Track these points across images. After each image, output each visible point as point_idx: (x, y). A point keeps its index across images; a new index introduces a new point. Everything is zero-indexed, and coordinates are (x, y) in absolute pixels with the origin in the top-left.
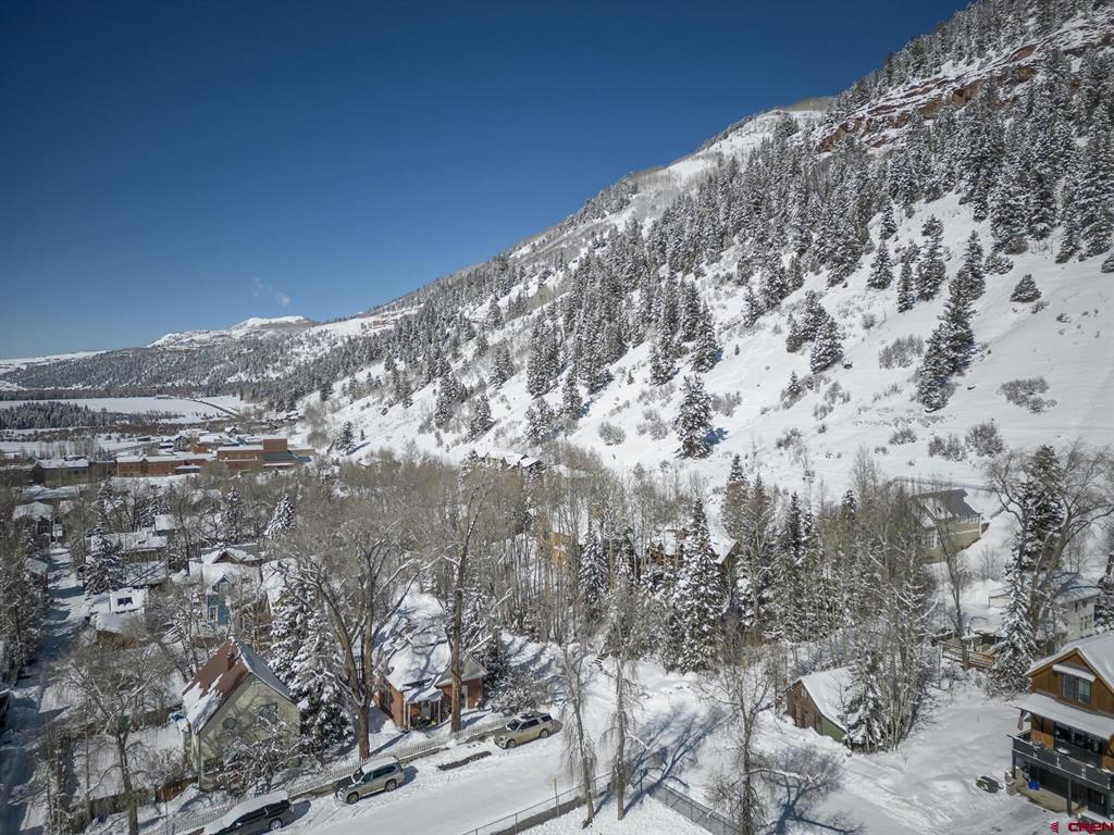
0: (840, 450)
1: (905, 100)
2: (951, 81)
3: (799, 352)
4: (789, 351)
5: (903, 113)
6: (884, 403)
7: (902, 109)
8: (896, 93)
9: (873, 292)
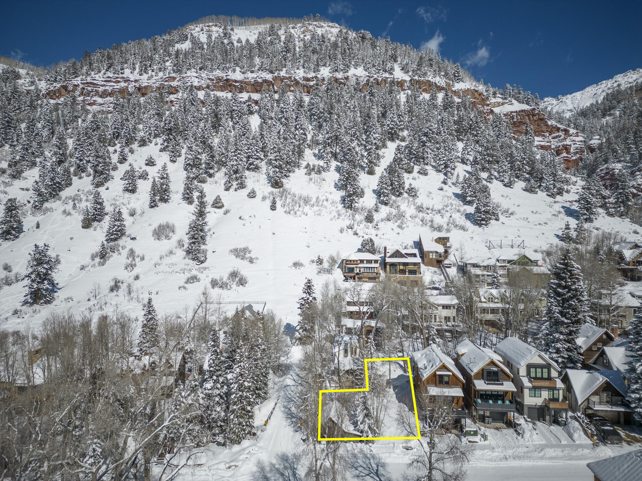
0: (157, 290)
1: (105, 83)
2: (132, 81)
3: (92, 229)
4: (83, 227)
5: (105, 90)
6: (168, 260)
7: (104, 88)
8: (99, 78)
9: (127, 195)
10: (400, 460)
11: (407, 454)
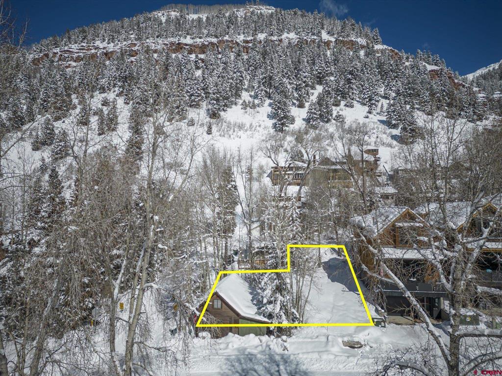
1: (79, 51)
2: (101, 49)
3: (40, 151)
4: (33, 150)
7: (78, 54)
8: (74, 47)
10: (341, 366)
11: (354, 356)
